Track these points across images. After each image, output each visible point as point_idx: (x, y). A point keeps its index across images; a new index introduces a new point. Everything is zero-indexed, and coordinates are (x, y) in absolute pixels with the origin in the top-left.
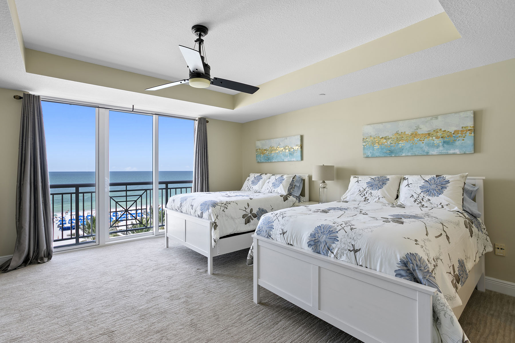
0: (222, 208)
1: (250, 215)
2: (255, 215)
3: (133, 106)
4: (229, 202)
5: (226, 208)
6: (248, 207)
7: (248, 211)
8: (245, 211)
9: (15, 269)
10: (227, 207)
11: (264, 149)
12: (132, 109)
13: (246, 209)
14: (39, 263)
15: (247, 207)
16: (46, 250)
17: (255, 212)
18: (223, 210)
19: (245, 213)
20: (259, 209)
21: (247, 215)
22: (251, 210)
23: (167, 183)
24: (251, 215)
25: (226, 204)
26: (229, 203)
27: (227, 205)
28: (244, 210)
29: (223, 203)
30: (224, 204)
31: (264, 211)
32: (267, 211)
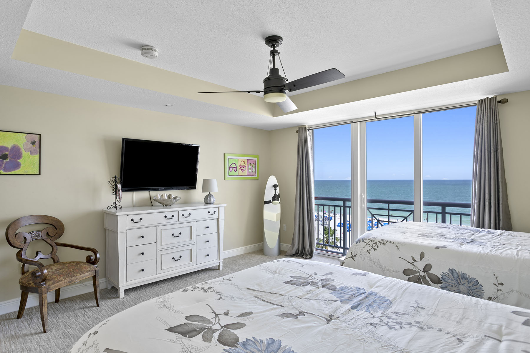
0: (368, 248)
1: (422, 274)
2: (437, 279)
3: (375, 112)
4: (385, 242)
5: (375, 249)
6: (421, 259)
7: (420, 265)
8: (411, 263)
9: (291, 256)
10: (376, 247)
12: (374, 116)
13: (414, 260)
14: (304, 258)
15: (417, 258)
16: (309, 250)
17: (437, 271)
18: (368, 251)
19: (410, 267)
20: (452, 271)
21: (416, 272)
22: (427, 268)
23: (444, 206)
24: (426, 276)
25: (378, 242)
26: (384, 244)
27: (379, 244)
28: (408, 262)
29: (374, 241)
30: (374, 242)
31: (467, 279)
32: (479, 283)
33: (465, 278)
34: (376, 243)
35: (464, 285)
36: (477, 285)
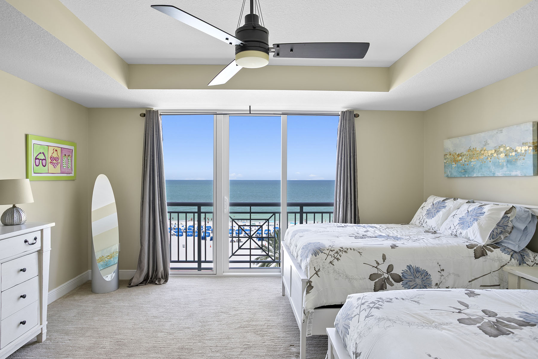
0: (330, 259)
1: (386, 276)
2: (399, 277)
3: (250, 106)
4: (346, 250)
5: (338, 259)
6: (384, 261)
7: (384, 268)
8: (376, 267)
9: (137, 285)
10: (338, 257)
11: (457, 153)
12: (248, 110)
13: (378, 264)
15: (380, 261)
16: (163, 272)
17: (398, 271)
18: (331, 262)
19: (375, 271)
20: (409, 267)
21: (381, 275)
22: (390, 268)
23: (302, 205)
24: (390, 277)
25: (339, 251)
26: (345, 252)
27: (341, 253)
28: (373, 267)
29: (334, 250)
30: (335, 252)
31: (420, 272)
32: (428, 273)
33: (419, 271)
34: (337, 253)
35: (419, 277)
36: (427, 275)
